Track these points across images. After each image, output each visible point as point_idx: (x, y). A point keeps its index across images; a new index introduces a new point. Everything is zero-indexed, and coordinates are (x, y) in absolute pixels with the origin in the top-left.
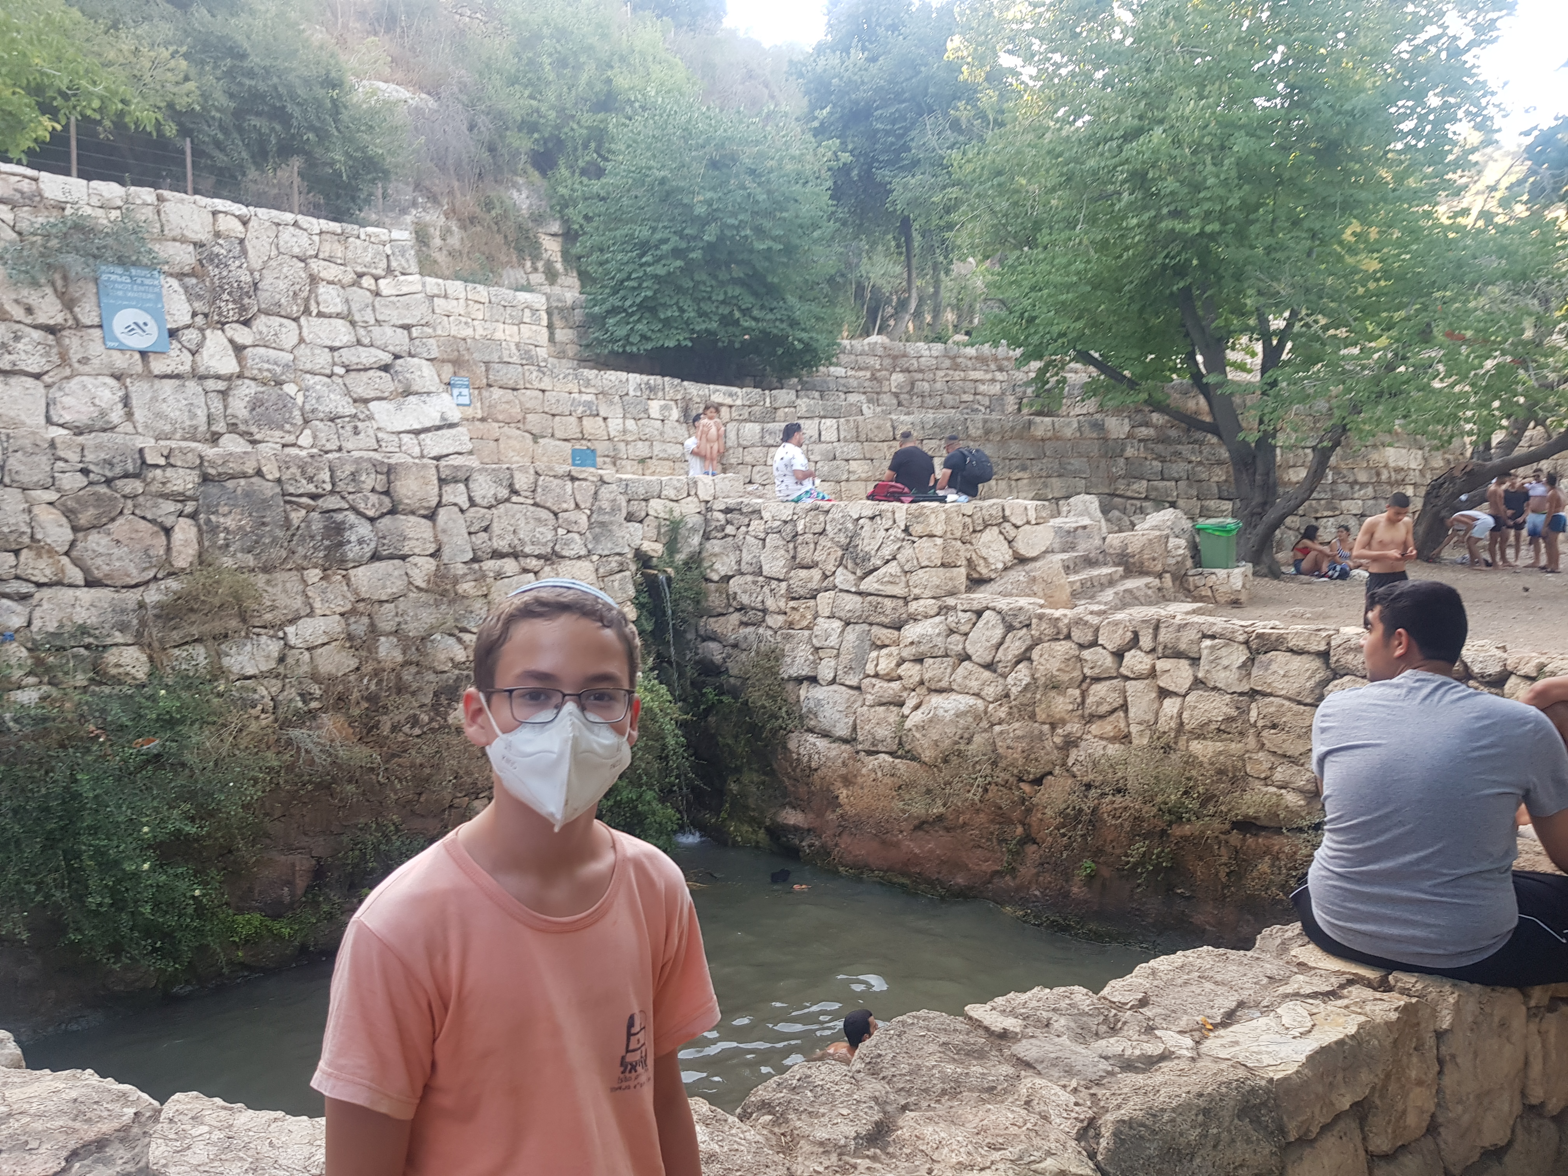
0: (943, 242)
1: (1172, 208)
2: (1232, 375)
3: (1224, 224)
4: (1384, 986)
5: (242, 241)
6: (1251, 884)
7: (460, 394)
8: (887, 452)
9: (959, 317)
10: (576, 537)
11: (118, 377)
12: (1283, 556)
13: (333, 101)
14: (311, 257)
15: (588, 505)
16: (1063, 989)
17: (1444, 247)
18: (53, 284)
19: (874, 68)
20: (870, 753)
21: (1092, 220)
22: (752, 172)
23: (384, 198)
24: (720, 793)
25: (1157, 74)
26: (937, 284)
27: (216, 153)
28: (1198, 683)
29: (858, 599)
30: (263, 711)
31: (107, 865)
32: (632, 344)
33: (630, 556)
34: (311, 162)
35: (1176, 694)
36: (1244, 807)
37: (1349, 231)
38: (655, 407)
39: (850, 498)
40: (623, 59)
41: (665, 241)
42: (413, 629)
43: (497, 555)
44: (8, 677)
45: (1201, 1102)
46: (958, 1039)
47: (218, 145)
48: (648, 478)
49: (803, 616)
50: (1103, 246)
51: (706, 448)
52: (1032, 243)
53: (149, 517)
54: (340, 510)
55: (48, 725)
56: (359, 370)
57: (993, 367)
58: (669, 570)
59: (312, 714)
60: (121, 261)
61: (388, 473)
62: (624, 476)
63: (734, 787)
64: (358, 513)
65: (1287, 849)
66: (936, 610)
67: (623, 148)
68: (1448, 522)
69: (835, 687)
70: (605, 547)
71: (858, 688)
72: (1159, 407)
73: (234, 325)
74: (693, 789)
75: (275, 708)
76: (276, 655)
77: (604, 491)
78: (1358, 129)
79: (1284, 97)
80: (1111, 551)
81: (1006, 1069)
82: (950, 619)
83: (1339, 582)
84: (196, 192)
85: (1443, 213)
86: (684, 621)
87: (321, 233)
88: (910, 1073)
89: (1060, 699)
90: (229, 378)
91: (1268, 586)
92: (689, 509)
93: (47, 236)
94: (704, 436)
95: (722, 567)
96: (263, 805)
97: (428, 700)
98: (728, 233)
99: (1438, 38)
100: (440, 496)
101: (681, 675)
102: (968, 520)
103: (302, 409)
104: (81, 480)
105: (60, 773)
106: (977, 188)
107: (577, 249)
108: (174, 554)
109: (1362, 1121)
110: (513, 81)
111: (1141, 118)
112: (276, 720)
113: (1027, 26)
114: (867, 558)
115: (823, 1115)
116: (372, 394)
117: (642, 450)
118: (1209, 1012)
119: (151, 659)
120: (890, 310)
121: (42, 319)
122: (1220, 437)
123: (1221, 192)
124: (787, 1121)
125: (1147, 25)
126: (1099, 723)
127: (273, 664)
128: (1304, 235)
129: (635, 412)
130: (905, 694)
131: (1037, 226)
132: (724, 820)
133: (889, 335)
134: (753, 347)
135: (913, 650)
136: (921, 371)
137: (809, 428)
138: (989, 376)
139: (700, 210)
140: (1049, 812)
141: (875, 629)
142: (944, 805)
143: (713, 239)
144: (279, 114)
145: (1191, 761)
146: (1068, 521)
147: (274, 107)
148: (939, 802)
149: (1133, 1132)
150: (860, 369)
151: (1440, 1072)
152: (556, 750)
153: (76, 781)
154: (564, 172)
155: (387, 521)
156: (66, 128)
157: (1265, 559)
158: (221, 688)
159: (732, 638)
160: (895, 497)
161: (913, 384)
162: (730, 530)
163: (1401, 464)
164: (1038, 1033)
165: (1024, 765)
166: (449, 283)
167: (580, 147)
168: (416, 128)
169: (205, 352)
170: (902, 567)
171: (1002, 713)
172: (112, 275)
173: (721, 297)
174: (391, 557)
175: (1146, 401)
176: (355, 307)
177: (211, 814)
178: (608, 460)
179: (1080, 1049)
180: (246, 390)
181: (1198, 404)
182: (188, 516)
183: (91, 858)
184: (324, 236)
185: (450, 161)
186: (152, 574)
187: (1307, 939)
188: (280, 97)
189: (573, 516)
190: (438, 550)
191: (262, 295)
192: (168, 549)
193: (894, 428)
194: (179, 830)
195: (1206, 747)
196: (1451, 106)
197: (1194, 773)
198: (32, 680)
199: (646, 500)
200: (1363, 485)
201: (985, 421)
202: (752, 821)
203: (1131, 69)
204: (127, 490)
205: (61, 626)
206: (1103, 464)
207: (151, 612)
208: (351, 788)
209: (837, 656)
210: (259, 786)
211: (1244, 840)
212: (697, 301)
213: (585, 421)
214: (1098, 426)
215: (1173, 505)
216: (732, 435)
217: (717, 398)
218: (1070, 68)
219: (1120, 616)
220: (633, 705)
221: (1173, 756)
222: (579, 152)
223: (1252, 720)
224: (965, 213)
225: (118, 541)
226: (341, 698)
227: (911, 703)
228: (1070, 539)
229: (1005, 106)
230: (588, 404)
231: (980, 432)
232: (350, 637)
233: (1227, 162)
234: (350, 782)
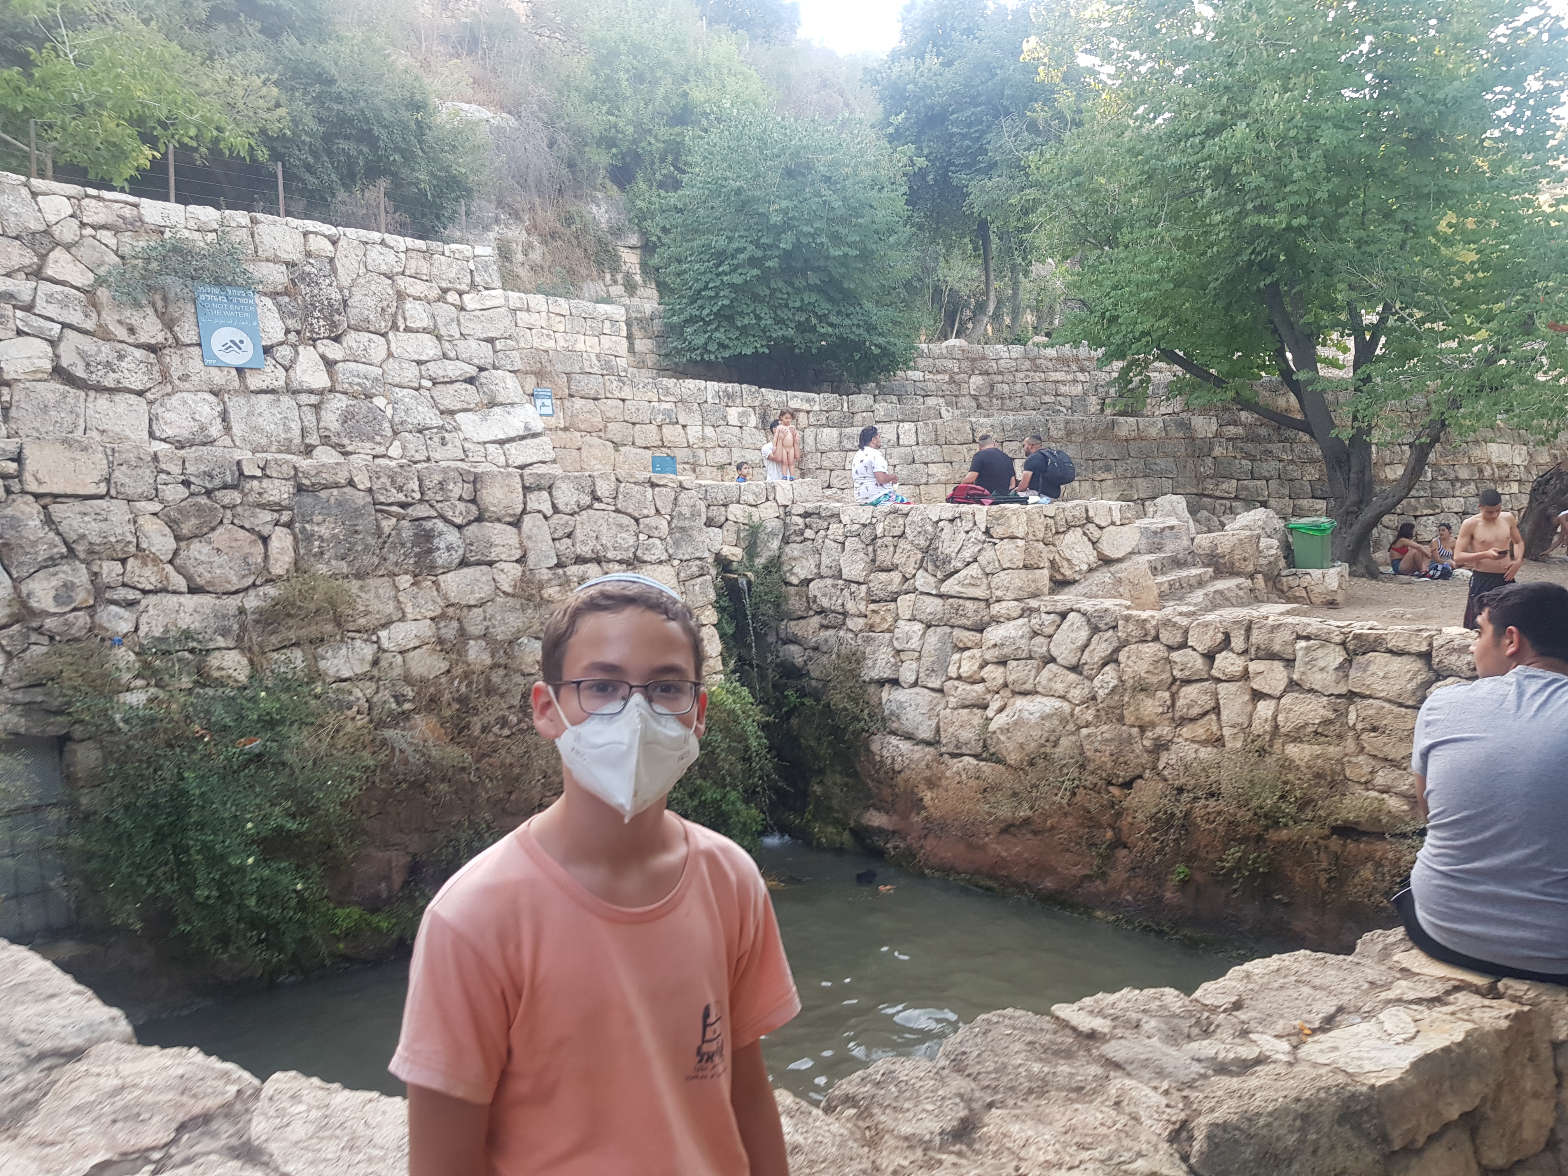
0: (1021, 243)
1: (1257, 203)
2: (1323, 371)
3: (1312, 218)
4: (1492, 993)
5: (331, 260)
6: (1353, 890)
7: (543, 405)
8: (968, 453)
9: (1039, 318)
10: (657, 542)
11: (216, 393)
12: (1381, 555)
13: (418, 122)
14: (397, 274)
15: (669, 511)
16: (1153, 990)
17: (1545, 235)
18: (154, 305)
19: (949, 73)
20: (954, 756)
21: (1174, 217)
22: (827, 179)
23: (467, 215)
24: (804, 794)
25: (1240, 68)
26: (1016, 285)
27: (307, 176)
28: (1293, 685)
29: (939, 601)
30: (358, 712)
31: (215, 859)
32: (710, 352)
33: (711, 560)
34: (397, 182)
35: (1270, 696)
36: (1344, 812)
37: (1443, 223)
38: (733, 414)
39: (929, 501)
40: (698, 72)
41: (742, 250)
42: (501, 633)
43: (580, 560)
44: (117, 680)
45: (1298, 1107)
46: (1045, 1039)
47: (308, 168)
48: (727, 483)
49: (884, 619)
50: (1186, 243)
51: (782, 454)
52: (1112, 242)
53: (247, 526)
54: (429, 518)
55: (157, 725)
56: (445, 383)
57: (1074, 368)
58: (749, 574)
59: (406, 716)
60: (218, 282)
61: (474, 482)
62: (703, 482)
63: (818, 789)
64: (446, 520)
65: (1390, 855)
66: (1018, 612)
67: (699, 159)
68: (1555, 520)
69: (917, 690)
70: (686, 552)
71: (941, 691)
72: (1248, 406)
73: (325, 341)
74: (777, 790)
75: (370, 709)
76: (370, 658)
77: (683, 496)
78: (1451, 118)
79: (1373, 88)
80: (1201, 552)
81: (1095, 1070)
82: (1033, 621)
83: (1440, 581)
84: (288, 214)
85: (1544, 200)
86: (764, 624)
87: (407, 250)
88: (996, 1071)
89: (1149, 702)
90: (321, 392)
91: (1365, 586)
92: (768, 513)
93: (148, 260)
94: (780, 441)
95: (802, 570)
96: (360, 803)
97: (516, 702)
98: (804, 241)
99: (1539, 19)
100: (525, 504)
101: (762, 677)
102: (1051, 522)
103: (391, 422)
104: (183, 492)
105: (168, 771)
106: (1056, 188)
107: (655, 260)
108: (272, 561)
109: (1474, 1133)
110: (591, 98)
111: (1223, 113)
112: (371, 721)
113: (1105, 25)
114: (947, 560)
115: (908, 1110)
116: (459, 406)
117: (721, 456)
118: (1306, 1016)
119: (251, 662)
120: (968, 313)
121: (144, 339)
122: (1312, 435)
123: (1308, 185)
124: (871, 1115)
125: (1229, 19)
126: (1190, 726)
127: (367, 667)
128: (1396, 227)
129: (713, 420)
130: (988, 697)
131: (1117, 225)
132: (809, 821)
133: (968, 338)
134: (829, 353)
135: (996, 652)
136: (1000, 373)
137: (886, 432)
138: (1070, 377)
139: (776, 219)
140: (1140, 816)
141: (957, 632)
142: (1031, 808)
143: (789, 247)
144: (367, 137)
145: (1287, 765)
146: (1156, 522)
147: (361, 130)
148: (1026, 806)
149: (1227, 1136)
150: (938, 372)
151: (1559, 1086)
152: (626, 741)
153: (183, 779)
154: (643, 186)
155: (474, 527)
156: (165, 155)
157: (1362, 559)
158: (319, 690)
159: (813, 641)
160: (977, 499)
161: (992, 386)
162: (809, 533)
163: (1504, 460)
164: (1127, 1033)
165: (1113, 768)
166: (531, 297)
167: (657, 161)
168: (498, 147)
169: (298, 368)
170: (983, 569)
171: (1089, 715)
172: (208, 294)
173: (798, 304)
174: (479, 563)
175: (1233, 400)
176: (440, 322)
177: (311, 811)
178: (687, 466)
179: (1172, 1051)
180: (338, 403)
181: (1289, 402)
182: (283, 525)
183: (199, 852)
184: (410, 254)
185: (531, 179)
186: (251, 581)
187: (1410, 944)
188: (367, 120)
189: (653, 521)
190: (524, 556)
191: (352, 312)
192: (266, 557)
193: (973, 430)
194: (281, 827)
195: (1303, 750)
196: (1553, 89)
197: (1290, 777)
198: (140, 682)
199: (725, 506)
200: (1465, 482)
201: (1067, 422)
202: (836, 822)
203: (1213, 64)
204: (226, 501)
205: (166, 631)
206: (1190, 464)
207: (251, 617)
208: (443, 787)
209: (919, 659)
210: (355, 785)
211: (1344, 845)
212: (774, 308)
213: (665, 429)
214: (1185, 426)
215: (1264, 504)
216: (810, 441)
217: (794, 404)
218: (1149, 65)
219: (1210, 617)
220: (700, 699)
221: (1268, 760)
222: (656, 167)
223: (1351, 723)
224: (1043, 214)
225: (218, 550)
226: (433, 700)
227: (995, 705)
228: (1157, 540)
229: (1083, 105)
230: (667, 412)
231: (1062, 433)
232: (440, 641)
233: (1313, 155)
234: (443, 780)
